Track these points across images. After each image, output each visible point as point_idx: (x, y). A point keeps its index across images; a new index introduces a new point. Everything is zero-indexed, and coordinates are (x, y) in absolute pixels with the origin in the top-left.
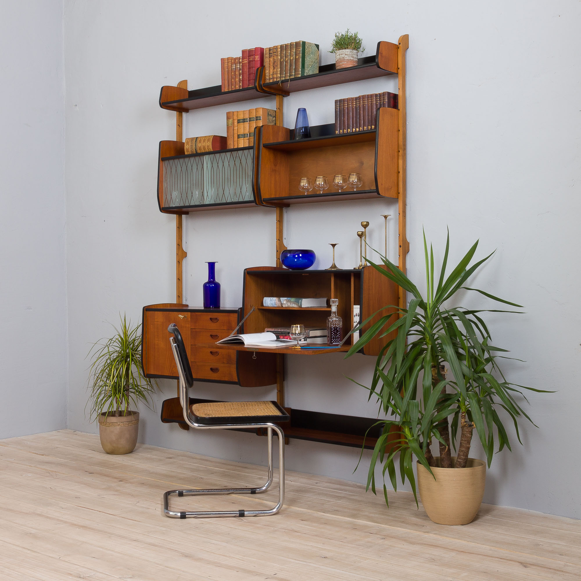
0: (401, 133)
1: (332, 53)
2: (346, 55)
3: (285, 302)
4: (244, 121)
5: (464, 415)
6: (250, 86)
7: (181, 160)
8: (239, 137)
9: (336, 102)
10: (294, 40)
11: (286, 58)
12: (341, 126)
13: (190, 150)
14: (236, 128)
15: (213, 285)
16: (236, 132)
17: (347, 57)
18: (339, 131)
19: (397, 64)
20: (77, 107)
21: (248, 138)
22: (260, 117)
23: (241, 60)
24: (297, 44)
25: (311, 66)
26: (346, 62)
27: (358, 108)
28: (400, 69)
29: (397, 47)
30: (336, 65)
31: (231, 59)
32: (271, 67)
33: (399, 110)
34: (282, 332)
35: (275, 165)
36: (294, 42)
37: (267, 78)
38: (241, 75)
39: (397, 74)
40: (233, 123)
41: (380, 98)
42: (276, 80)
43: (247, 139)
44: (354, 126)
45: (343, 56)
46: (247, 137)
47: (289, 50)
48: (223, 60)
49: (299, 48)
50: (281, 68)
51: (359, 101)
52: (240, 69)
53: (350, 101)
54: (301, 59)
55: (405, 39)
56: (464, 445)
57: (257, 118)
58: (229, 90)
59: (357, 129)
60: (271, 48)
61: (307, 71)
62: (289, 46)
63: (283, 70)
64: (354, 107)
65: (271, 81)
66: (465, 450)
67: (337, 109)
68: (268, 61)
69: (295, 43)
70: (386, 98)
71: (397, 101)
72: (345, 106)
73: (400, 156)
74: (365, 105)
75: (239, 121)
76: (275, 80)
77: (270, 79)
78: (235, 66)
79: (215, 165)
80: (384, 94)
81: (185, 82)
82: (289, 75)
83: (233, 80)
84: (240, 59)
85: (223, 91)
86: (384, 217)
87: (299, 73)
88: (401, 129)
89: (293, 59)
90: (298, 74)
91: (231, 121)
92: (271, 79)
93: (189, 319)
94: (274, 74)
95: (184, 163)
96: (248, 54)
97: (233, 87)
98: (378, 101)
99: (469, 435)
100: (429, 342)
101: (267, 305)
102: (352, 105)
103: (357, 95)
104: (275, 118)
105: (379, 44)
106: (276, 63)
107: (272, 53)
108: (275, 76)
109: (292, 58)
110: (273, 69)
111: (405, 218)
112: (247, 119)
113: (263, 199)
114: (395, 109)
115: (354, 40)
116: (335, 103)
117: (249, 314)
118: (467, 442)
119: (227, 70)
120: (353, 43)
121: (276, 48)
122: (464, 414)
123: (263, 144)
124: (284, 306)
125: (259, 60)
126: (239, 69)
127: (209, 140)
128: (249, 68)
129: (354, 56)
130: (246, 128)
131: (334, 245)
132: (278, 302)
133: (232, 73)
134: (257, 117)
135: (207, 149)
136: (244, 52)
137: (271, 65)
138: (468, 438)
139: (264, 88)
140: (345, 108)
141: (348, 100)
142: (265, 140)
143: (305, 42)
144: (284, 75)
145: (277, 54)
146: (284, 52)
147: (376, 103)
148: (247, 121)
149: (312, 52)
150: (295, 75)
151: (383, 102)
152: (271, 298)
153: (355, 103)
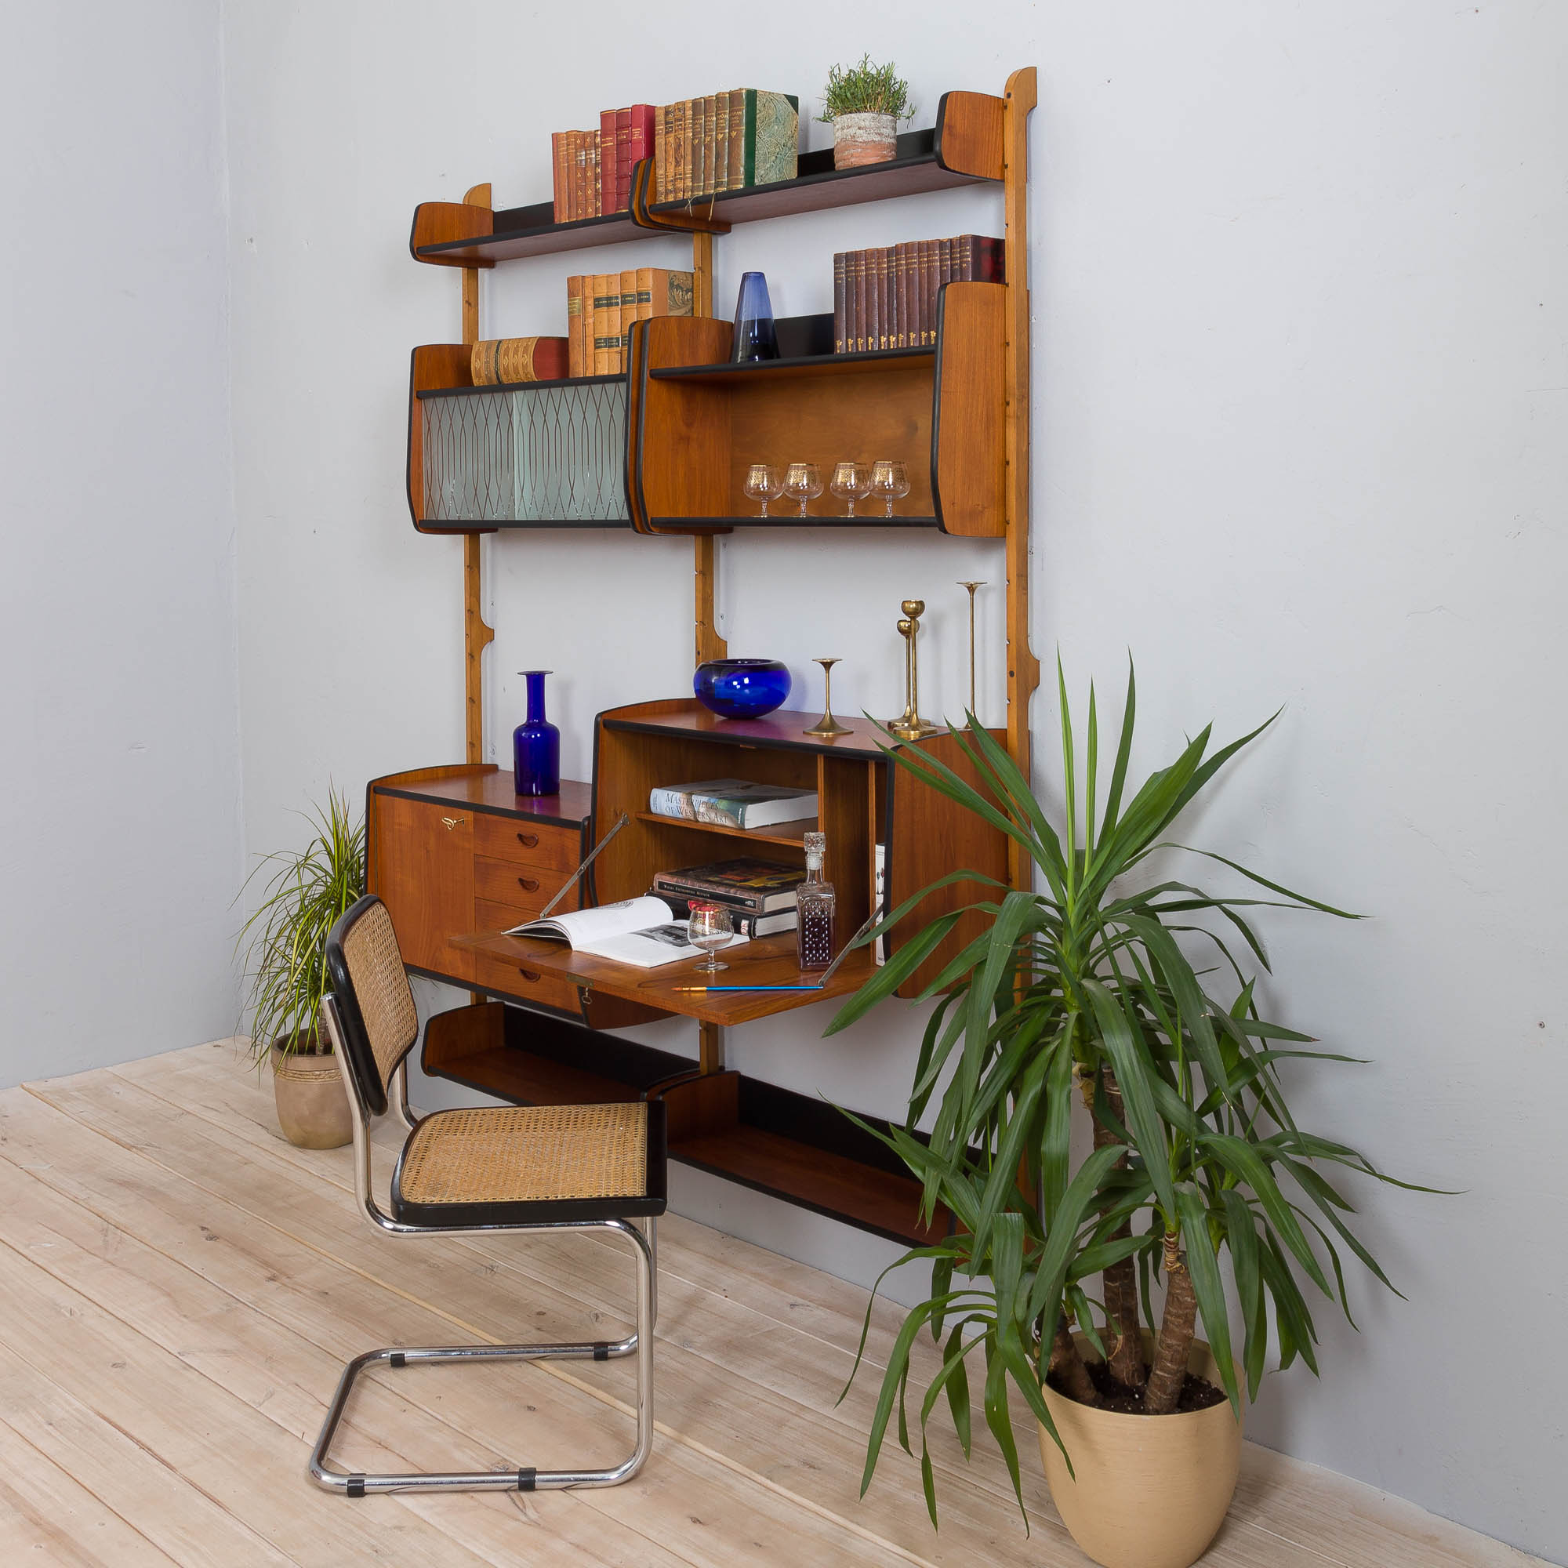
0: (1012, 352)
1: (824, 121)
2: (859, 128)
3: (702, 809)
4: (609, 302)
5: (1173, 1243)
6: (621, 209)
7: (463, 400)
8: (598, 344)
9: (838, 258)
10: (726, 87)
11: (705, 136)
12: (850, 328)
13: (483, 373)
14: (591, 321)
15: (539, 735)
16: (590, 330)
17: (863, 136)
18: (844, 342)
19: (1002, 153)
20: (253, 244)
21: (618, 349)
22: (648, 294)
23: (598, 140)
24: (734, 96)
25: (774, 158)
26: (860, 150)
27: (895, 279)
28: (1008, 169)
29: (1000, 105)
30: (837, 156)
31: (576, 137)
32: (670, 160)
33: (1007, 285)
34: (696, 890)
35: (689, 425)
36: (726, 93)
37: (661, 189)
38: (600, 181)
39: (1003, 181)
40: (584, 307)
41: (952, 253)
42: (684, 195)
43: (617, 352)
44: (884, 328)
45: (852, 131)
46: (618, 346)
47: (714, 114)
48: (555, 137)
49: (740, 110)
50: (694, 164)
51: (897, 260)
52: (597, 164)
53: (872, 258)
54: (743, 139)
55: (1025, 82)
56: (1176, 1330)
57: (641, 297)
58: (571, 220)
59: (891, 337)
60: (669, 106)
61: (763, 172)
62: (714, 104)
63: (699, 169)
64: (883, 274)
65: (671, 198)
66: (1176, 1345)
67: (841, 279)
68: (663, 143)
69: (728, 95)
70: (968, 253)
71: (1001, 260)
72: (861, 271)
73: (1009, 417)
74: (911, 272)
75: (598, 303)
76: (680, 195)
77: (667, 192)
78: (586, 155)
79: (539, 419)
80: (962, 241)
81: (486, 189)
82: (713, 182)
83: (580, 193)
84: (596, 135)
85: (557, 221)
86: (968, 588)
87: (737, 179)
88: (1012, 338)
89: (723, 139)
90: (737, 182)
91: (578, 300)
92: (671, 192)
93: (471, 830)
94: (677, 179)
95: (469, 409)
96: (615, 121)
97: (580, 211)
98: (946, 260)
99: (1189, 1300)
100: (1071, 1002)
101: (658, 811)
102: (878, 269)
103: (891, 244)
104: (693, 292)
105: (944, 99)
106: (682, 149)
107: (672, 123)
108: (680, 185)
109: (720, 136)
110: (676, 166)
111: (1025, 592)
112: (617, 298)
113: (652, 519)
114: (995, 285)
115: (884, 85)
116: (836, 262)
117: (609, 836)
118: (1185, 1323)
119: (566, 165)
120: (879, 94)
121: (680, 107)
122: (1172, 1239)
123: (651, 370)
124: (700, 819)
125: (641, 139)
126: (594, 162)
127: (526, 349)
128: (620, 161)
129: (883, 131)
130: (613, 323)
131: (827, 665)
132: (685, 805)
133: (577, 174)
134: (640, 294)
135: (521, 373)
136: (605, 116)
137: (671, 153)
138: (1187, 1308)
139: (653, 217)
140: (859, 279)
141: (869, 255)
142: (655, 360)
143: (756, 91)
144: (702, 184)
145: (685, 125)
146: (701, 119)
147: (941, 266)
148: (617, 304)
149: (776, 118)
150: (729, 183)
151: (961, 263)
152: (669, 792)
153: (886, 266)
